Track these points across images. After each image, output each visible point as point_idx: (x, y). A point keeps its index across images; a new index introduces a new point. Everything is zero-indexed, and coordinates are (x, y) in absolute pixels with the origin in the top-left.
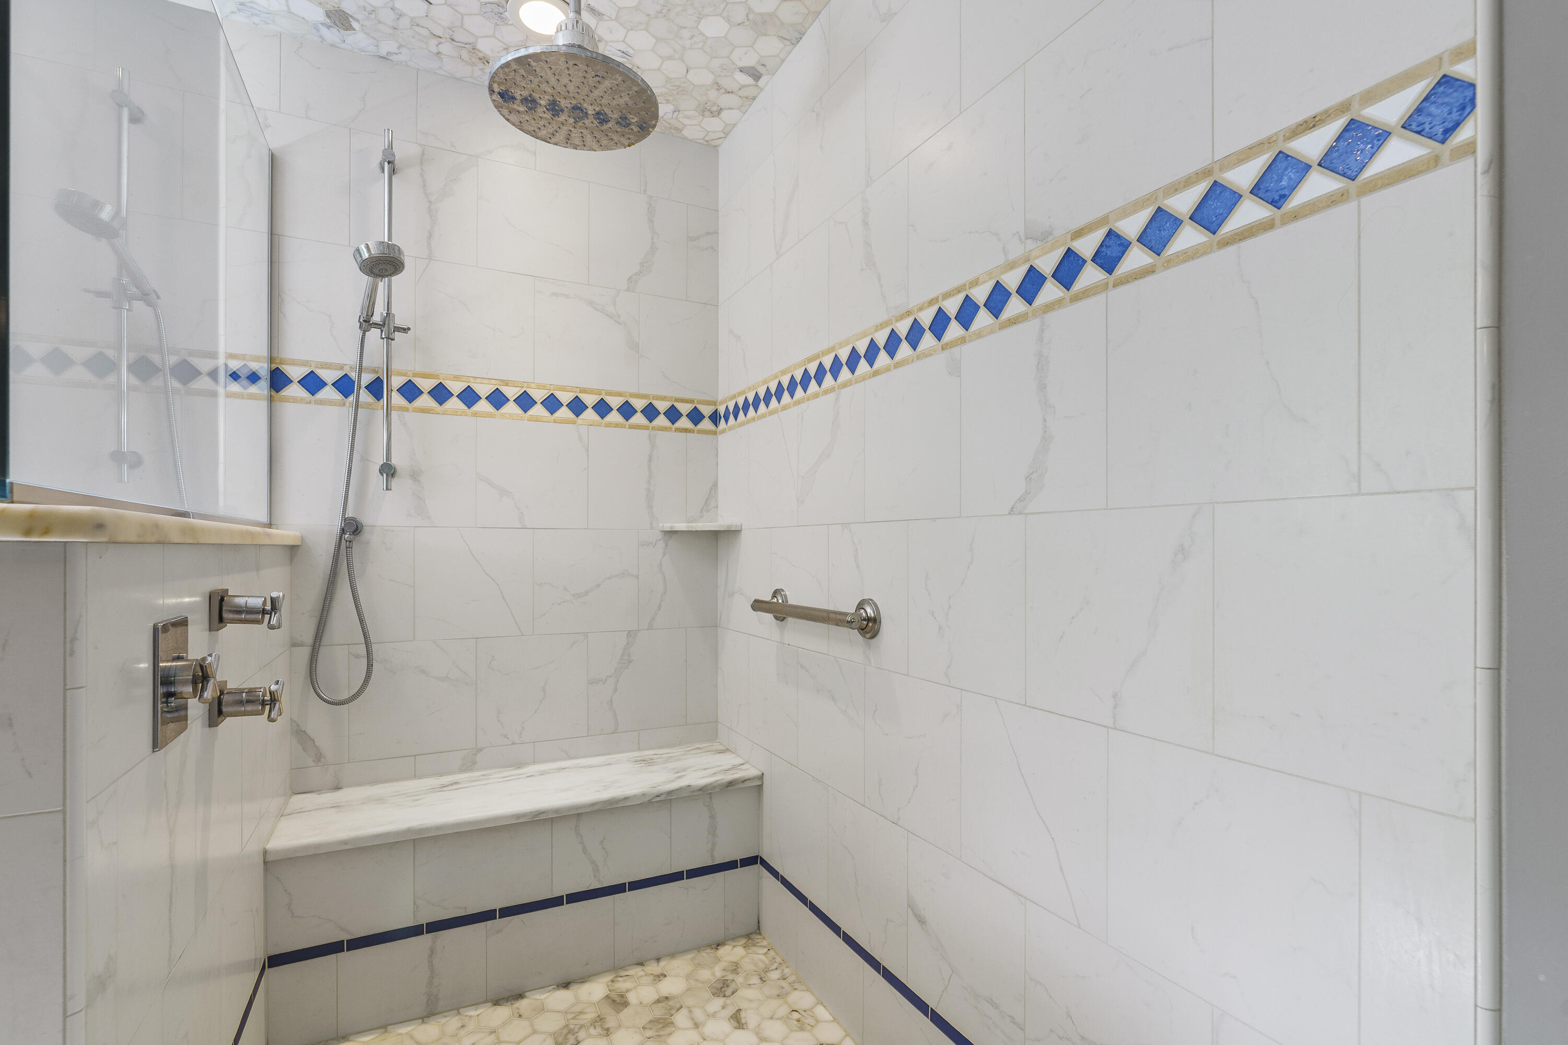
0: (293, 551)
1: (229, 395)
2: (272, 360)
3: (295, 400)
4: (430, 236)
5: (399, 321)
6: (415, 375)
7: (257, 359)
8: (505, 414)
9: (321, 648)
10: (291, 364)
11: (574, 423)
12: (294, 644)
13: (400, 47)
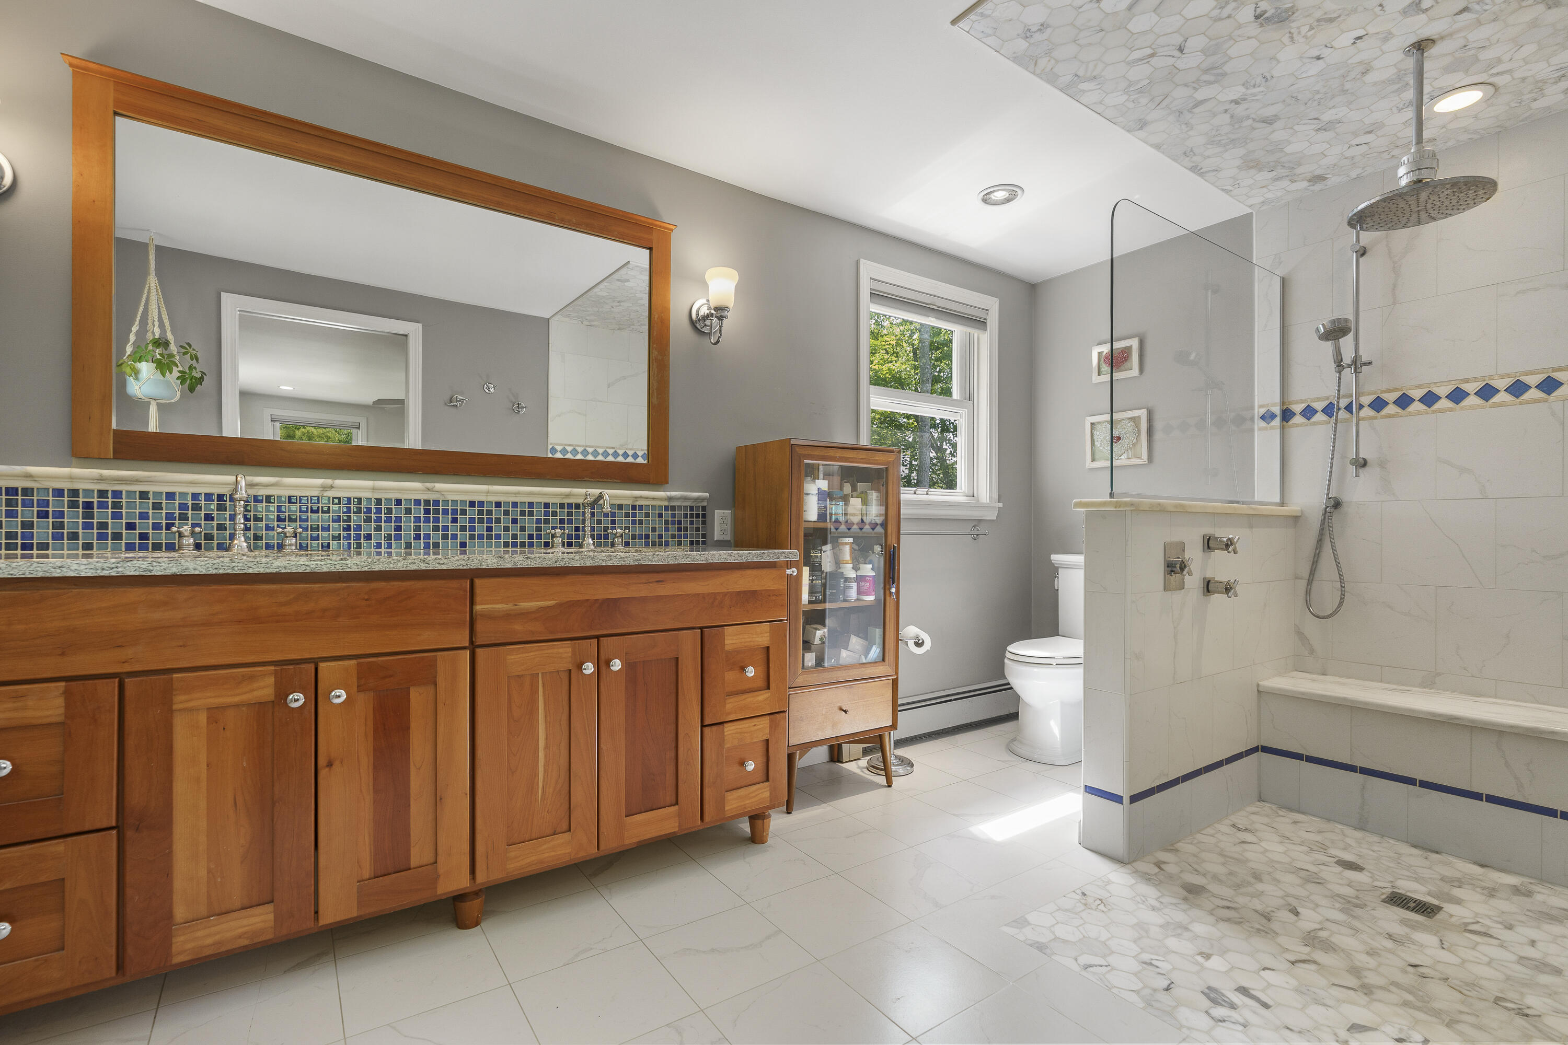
0: (1296, 519)
1: (1260, 429)
2: (1283, 403)
3: (1297, 425)
4: (1395, 287)
5: (1365, 359)
6: (1382, 392)
7: (1274, 405)
8: (1466, 406)
9: (1314, 582)
10: (1296, 403)
11: (1545, 401)
12: (1297, 577)
13: (1363, 168)
